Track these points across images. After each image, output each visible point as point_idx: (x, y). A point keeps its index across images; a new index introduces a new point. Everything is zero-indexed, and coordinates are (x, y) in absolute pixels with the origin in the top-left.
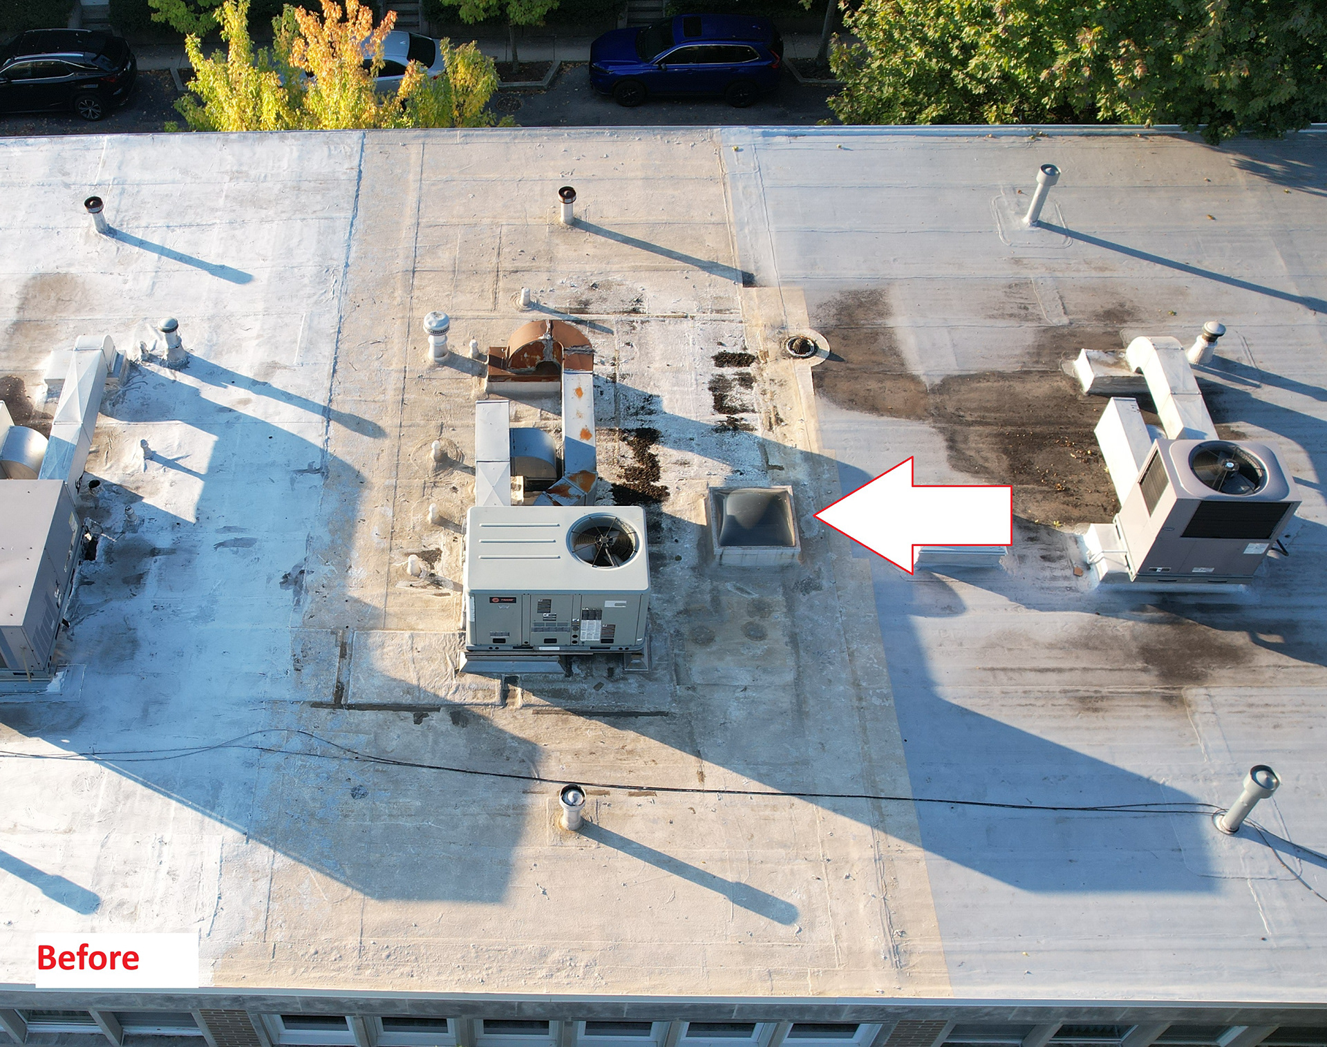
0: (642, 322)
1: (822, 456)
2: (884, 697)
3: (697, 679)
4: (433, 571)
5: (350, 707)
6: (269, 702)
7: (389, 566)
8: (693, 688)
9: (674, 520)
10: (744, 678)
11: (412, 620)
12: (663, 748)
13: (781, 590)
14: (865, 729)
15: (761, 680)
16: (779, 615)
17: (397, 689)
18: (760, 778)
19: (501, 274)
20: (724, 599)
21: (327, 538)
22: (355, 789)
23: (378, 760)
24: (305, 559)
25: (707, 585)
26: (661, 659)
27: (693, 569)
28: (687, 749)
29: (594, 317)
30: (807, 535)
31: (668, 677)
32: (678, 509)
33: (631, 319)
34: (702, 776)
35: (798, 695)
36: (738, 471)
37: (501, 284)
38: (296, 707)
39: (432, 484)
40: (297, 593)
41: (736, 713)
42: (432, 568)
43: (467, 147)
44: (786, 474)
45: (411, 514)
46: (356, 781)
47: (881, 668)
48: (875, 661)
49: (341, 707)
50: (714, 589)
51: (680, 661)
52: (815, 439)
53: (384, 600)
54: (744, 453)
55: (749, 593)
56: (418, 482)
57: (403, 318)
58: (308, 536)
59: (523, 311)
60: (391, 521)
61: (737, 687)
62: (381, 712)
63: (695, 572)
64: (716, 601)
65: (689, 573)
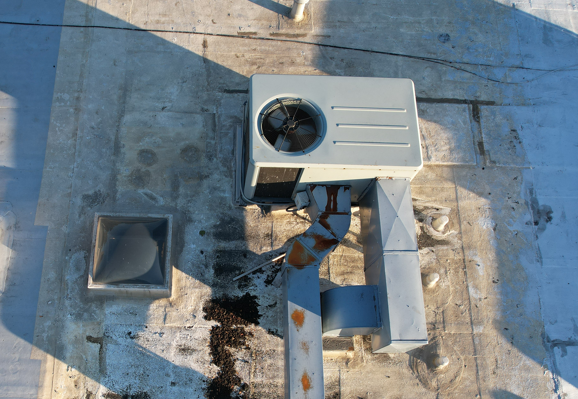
1: (45, 351)
2: (60, 100)
3: (199, 118)
4: (421, 224)
5: (465, 102)
6: (529, 105)
7: (460, 230)
8: (203, 110)
9: (201, 278)
10: (163, 118)
11: (431, 175)
12: (230, 66)
13: (118, 196)
14: (81, 76)
15: (150, 116)
16: (125, 171)
17: (432, 114)
18: (164, 42)
20: (168, 189)
21: (524, 261)
22: (447, 40)
23: (436, 61)
24: (537, 237)
25: (181, 202)
26: (226, 134)
27: (190, 220)
28: (213, 64)
30: (82, 254)
31: (222, 119)
32: (197, 290)
34: (205, 45)
35: (124, 103)
36: (132, 338)
38: (507, 101)
39: (436, 325)
40: (534, 202)
41: (173, 91)
42: (422, 228)
44: (85, 331)
45: (451, 289)
46: (448, 46)
47: (55, 123)
48: (57, 129)
49: (471, 102)
50: (175, 198)
51: (211, 134)
52: (47, 374)
53: (459, 194)
54: (122, 361)
55: (146, 194)
56: (452, 330)
58: (542, 262)
60: (469, 280)
61: (169, 111)
62: (440, 97)
63: (189, 217)
64: (175, 187)
65: (194, 217)
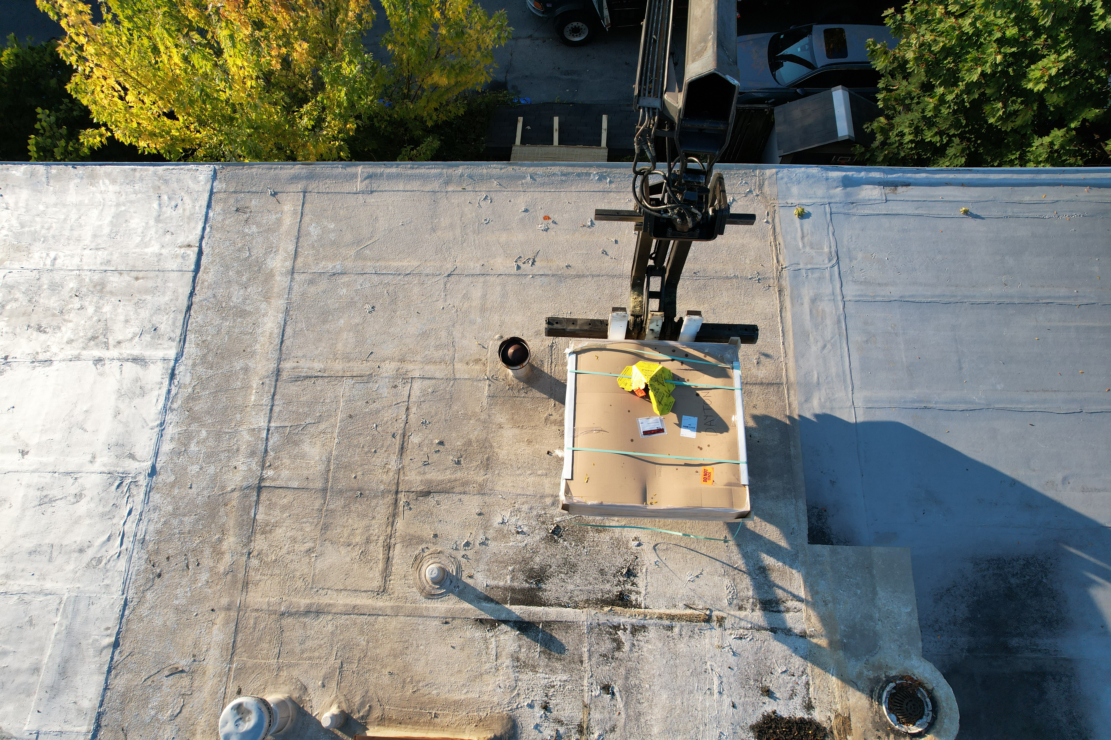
0: (635, 630)
19: (402, 499)
29: (552, 613)
33: (616, 620)
37: (400, 524)
43: (372, 199)
57: (228, 608)
59: (431, 596)
